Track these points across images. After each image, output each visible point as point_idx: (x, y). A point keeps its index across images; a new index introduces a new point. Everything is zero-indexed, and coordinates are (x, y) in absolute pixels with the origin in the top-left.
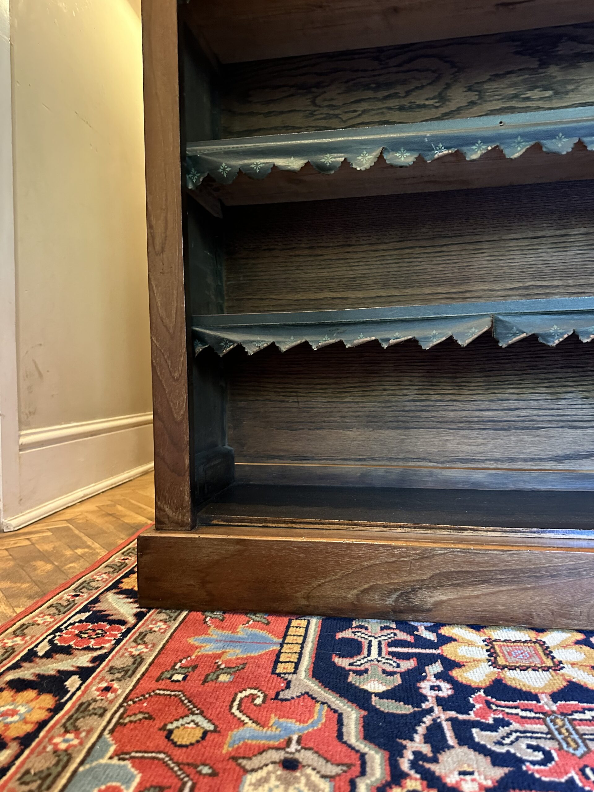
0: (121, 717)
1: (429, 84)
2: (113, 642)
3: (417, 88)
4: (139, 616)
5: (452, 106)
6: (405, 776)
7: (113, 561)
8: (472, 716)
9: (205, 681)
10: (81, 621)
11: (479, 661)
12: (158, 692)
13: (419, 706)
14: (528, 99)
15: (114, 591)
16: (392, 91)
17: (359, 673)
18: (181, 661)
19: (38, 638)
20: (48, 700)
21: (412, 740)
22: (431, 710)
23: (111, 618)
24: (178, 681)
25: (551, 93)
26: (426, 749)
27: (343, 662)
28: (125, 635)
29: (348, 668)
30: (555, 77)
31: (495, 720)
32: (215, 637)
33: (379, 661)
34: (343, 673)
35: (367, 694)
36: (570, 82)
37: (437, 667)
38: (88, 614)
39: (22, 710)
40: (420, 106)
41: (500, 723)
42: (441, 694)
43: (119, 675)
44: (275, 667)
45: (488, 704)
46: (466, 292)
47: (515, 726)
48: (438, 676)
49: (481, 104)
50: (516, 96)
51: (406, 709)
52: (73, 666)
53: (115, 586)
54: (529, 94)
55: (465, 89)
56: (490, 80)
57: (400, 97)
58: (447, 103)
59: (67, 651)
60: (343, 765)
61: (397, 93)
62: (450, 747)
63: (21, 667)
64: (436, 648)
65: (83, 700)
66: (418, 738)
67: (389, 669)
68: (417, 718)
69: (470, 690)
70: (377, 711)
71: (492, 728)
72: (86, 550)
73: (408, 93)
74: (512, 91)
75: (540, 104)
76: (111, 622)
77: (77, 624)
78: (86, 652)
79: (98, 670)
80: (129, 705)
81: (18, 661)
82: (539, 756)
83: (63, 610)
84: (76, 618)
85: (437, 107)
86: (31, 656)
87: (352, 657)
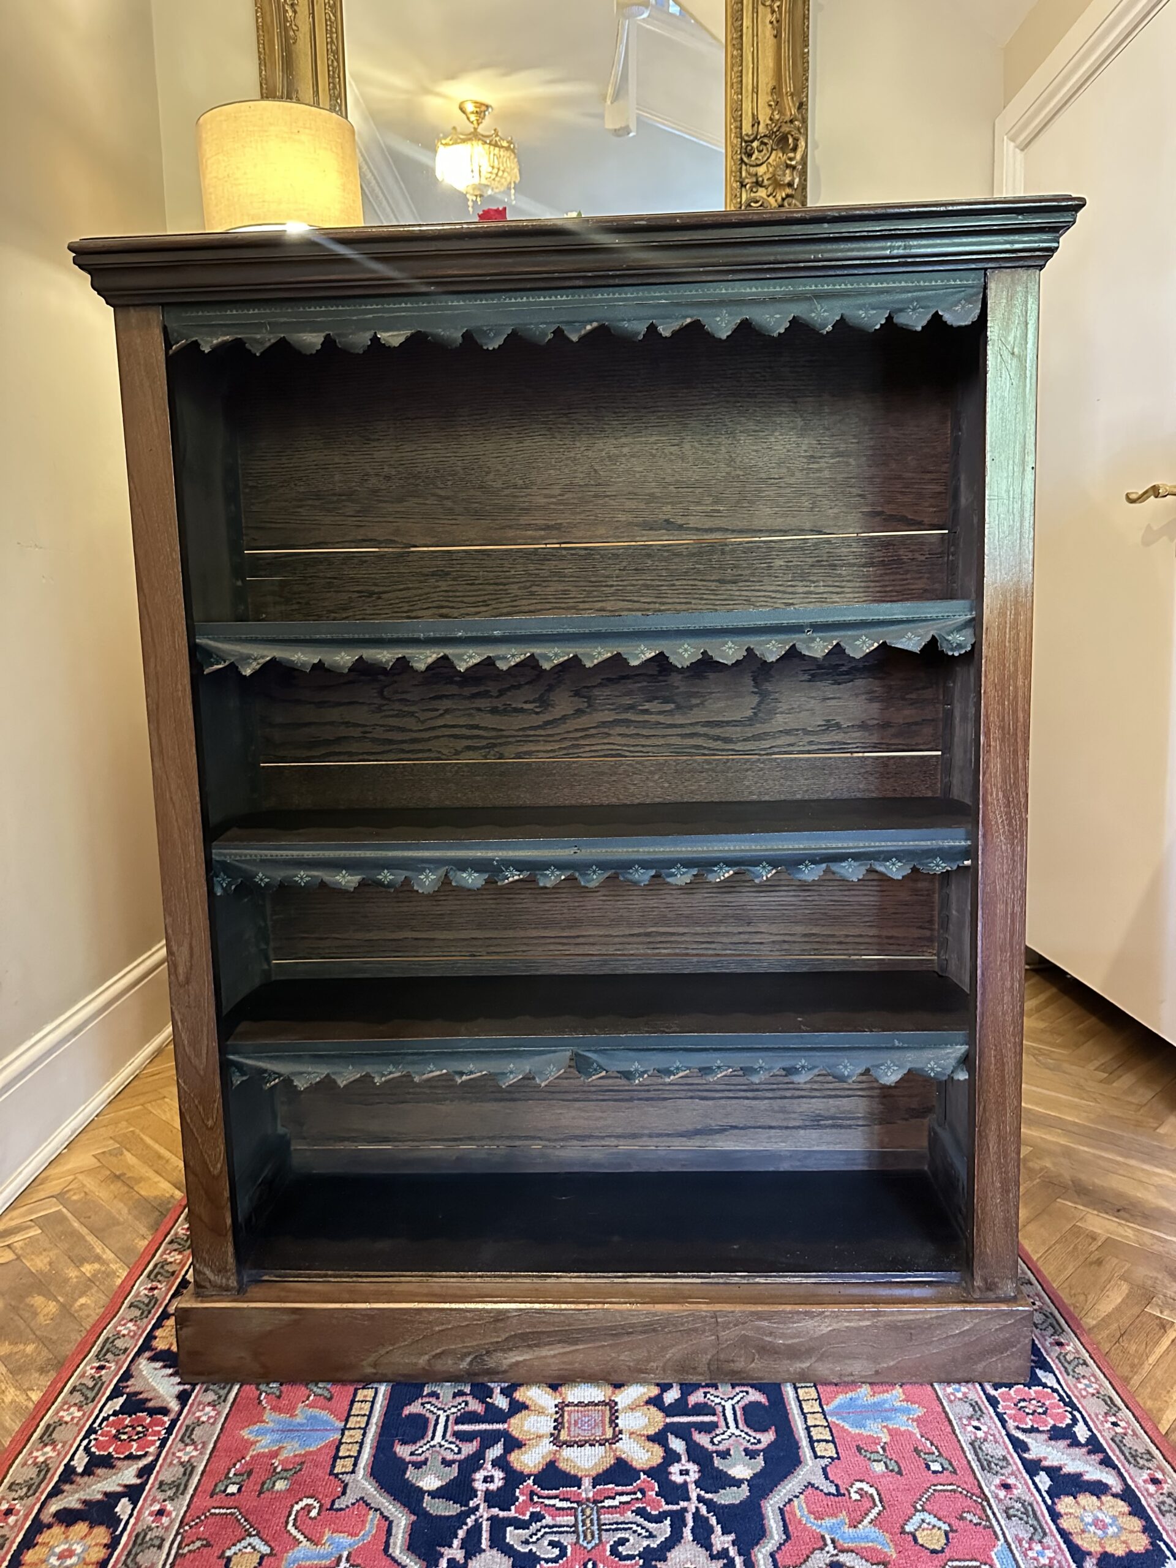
0: (179, 1547)
1: (527, 683)
2: (158, 1443)
3: (513, 687)
4: (183, 1398)
5: (557, 712)
7: (138, 1294)
8: (512, 1513)
9: (261, 1493)
10: (115, 1414)
11: (540, 1437)
12: (213, 1511)
13: (467, 1505)
14: (646, 712)
15: (147, 1354)
16: (482, 688)
17: (418, 1465)
18: (235, 1465)
19: (71, 1446)
20: (101, 1534)
21: (450, 1546)
22: (477, 1508)
23: (150, 1404)
24: (233, 1494)
25: (673, 706)
26: (459, 1555)
27: (403, 1451)
28: (169, 1431)
29: (408, 1459)
30: (678, 688)
31: (532, 1514)
32: (271, 1425)
33: (441, 1446)
34: (402, 1465)
35: (421, 1492)
36: (695, 695)
37: (496, 1451)
38: (121, 1400)
39: (78, 1548)
40: (516, 710)
41: (536, 1517)
42: (492, 1487)
43: (170, 1493)
44: (333, 1466)
45: (532, 1493)
46: (578, 937)
47: (548, 1520)
48: (495, 1463)
49: (590, 713)
50: (631, 707)
51: (453, 1509)
52: (119, 1485)
53: (146, 1346)
54: (647, 706)
55: (572, 694)
56: (600, 685)
57: (491, 697)
58: (550, 709)
59: (107, 1462)
61: (488, 691)
62: (482, 1552)
63: (62, 1492)
64: (504, 1422)
65: (139, 1529)
66: (456, 1543)
67: (450, 1456)
68: (461, 1519)
69: (521, 1477)
70: (427, 1514)
71: (524, 1525)
72: (97, 1266)
73: (502, 693)
74: (627, 701)
75: (661, 718)
76: (152, 1412)
77: (111, 1418)
78: (130, 1462)
79: (147, 1488)
80: (186, 1531)
81: (57, 1483)
82: (557, 1551)
83: (91, 1395)
84: (108, 1410)
85: (537, 713)
86: (68, 1475)
87: (414, 1443)
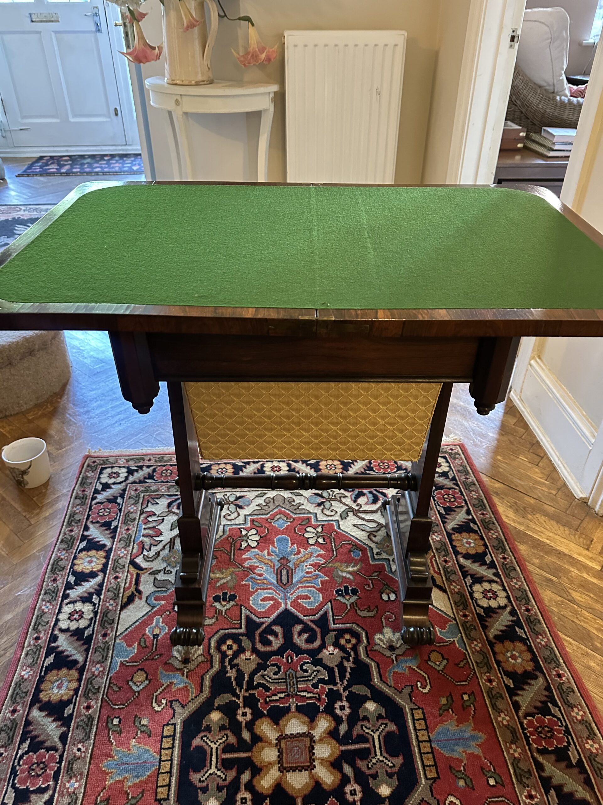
0: (468, 662)
6: (352, 649)
8: (327, 687)
9: (450, 694)
12: (467, 683)
17: (381, 717)
18: (475, 712)
22: (344, 690)
24: (464, 694)
26: (346, 664)
27: (391, 726)
29: (388, 721)
31: (318, 688)
34: (389, 717)
37: (342, 730)
42: (339, 703)
44: (423, 713)
45: (319, 700)
48: (341, 720)
51: (355, 689)
60: (373, 650)
62: (336, 666)
64: (342, 752)
66: (349, 670)
68: (350, 683)
69: (326, 710)
79: (507, 695)
87: (388, 733)
